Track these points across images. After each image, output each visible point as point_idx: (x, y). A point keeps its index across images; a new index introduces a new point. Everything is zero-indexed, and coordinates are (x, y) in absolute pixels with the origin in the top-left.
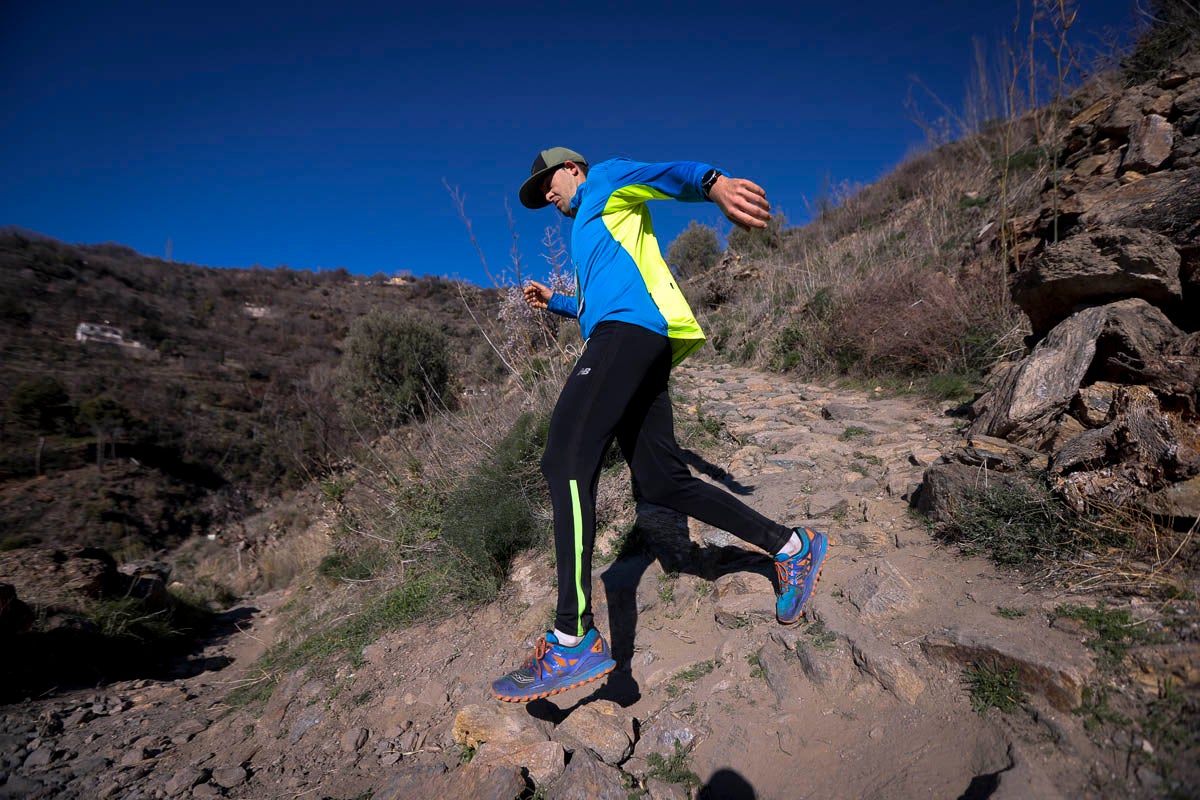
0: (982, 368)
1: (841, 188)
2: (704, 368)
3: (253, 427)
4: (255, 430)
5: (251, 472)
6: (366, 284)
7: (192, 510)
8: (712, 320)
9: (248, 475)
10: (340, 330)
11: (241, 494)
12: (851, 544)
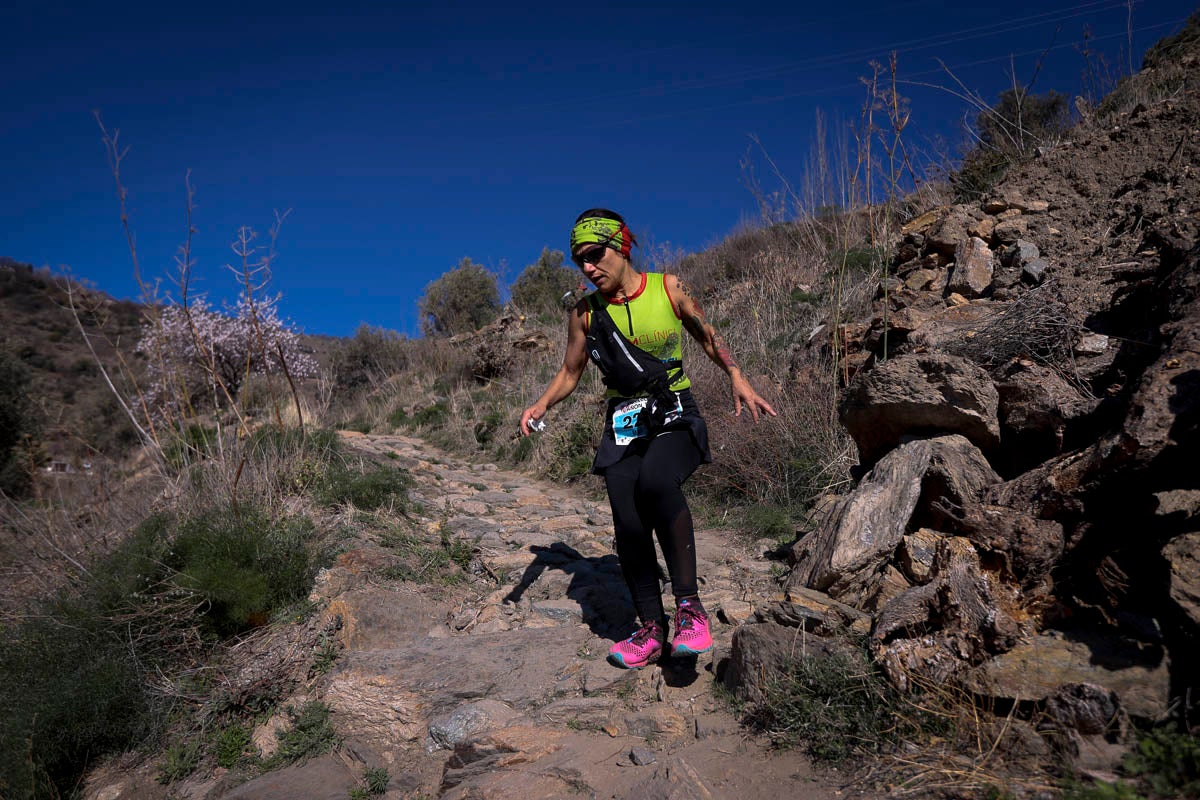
0: (806, 500)
1: (660, 252)
2: (460, 466)
8: (477, 399)
12: (638, 735)
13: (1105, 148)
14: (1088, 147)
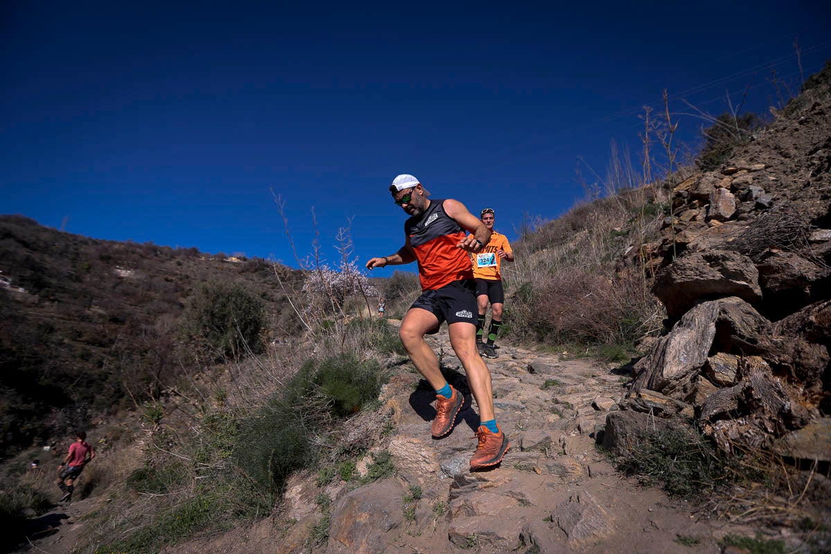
0: (634, 340)
3: (103, 358)
4: (104, 362)
5: (94, 394)
6: (211, 259)
7: (37, 424)
9: (93, 397)
10: (186, 291)
11: (81, 413)
12: (555, 474)
13: (797, 130)
14: (786, 131)
